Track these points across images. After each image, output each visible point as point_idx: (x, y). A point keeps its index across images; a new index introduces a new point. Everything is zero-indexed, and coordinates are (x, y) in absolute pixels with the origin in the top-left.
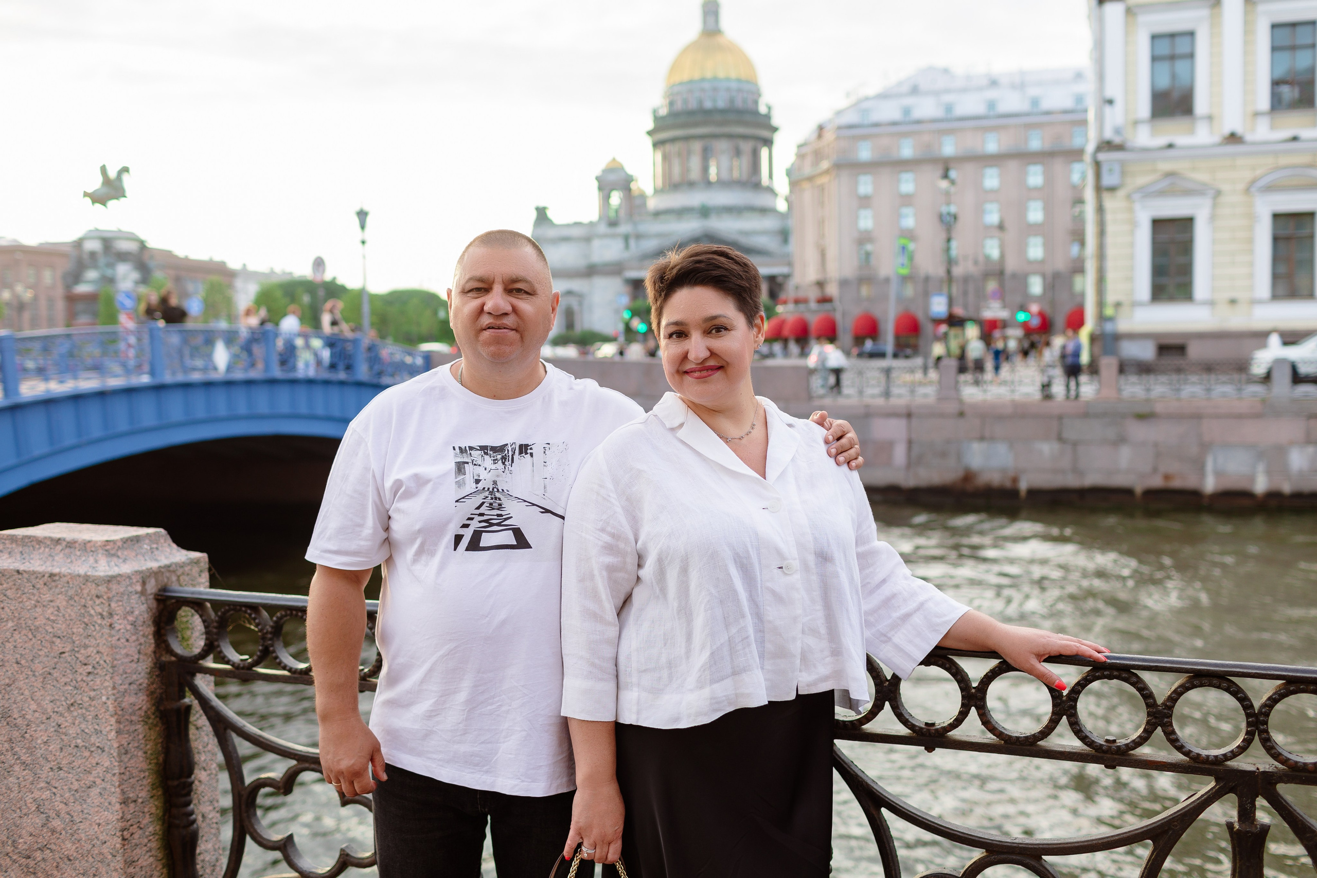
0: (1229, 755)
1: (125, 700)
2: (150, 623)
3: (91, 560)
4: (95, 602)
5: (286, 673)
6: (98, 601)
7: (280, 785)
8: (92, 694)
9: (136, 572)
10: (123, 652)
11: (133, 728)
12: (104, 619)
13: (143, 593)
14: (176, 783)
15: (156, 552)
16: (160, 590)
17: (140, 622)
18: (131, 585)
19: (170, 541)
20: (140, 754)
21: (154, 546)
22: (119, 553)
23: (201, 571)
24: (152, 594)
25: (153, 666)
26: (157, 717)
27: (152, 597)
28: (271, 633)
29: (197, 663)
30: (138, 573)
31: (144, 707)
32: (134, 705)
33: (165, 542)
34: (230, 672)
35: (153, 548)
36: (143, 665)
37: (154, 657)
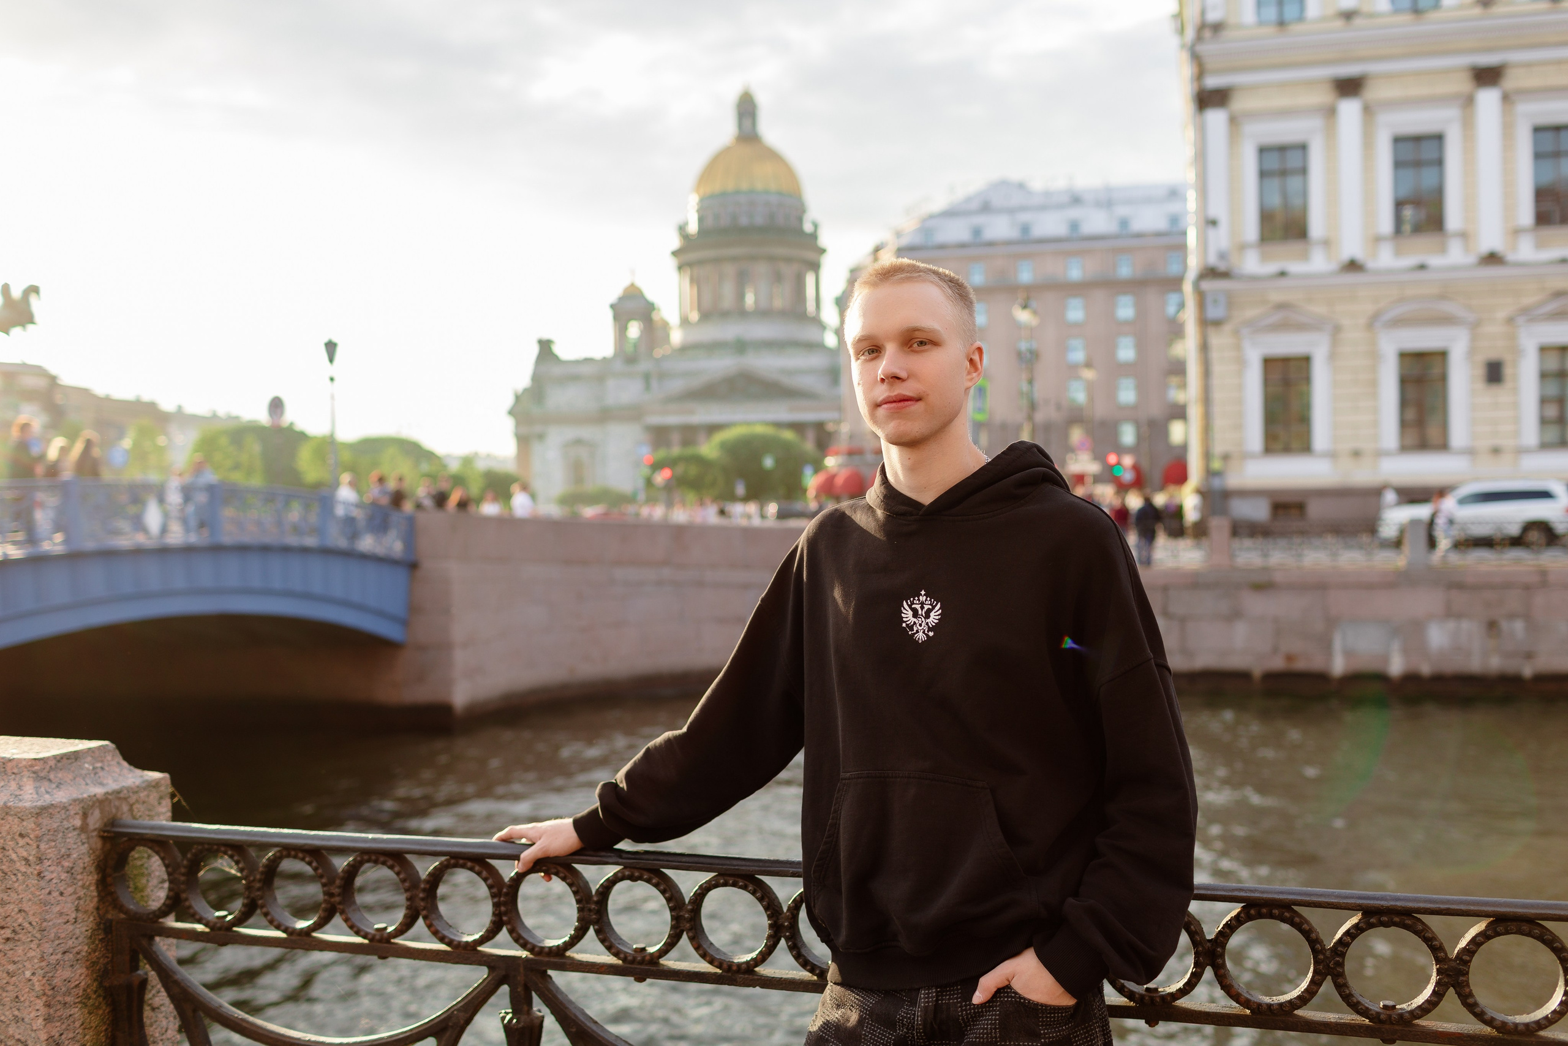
0: (1544, 1022)
1: (56, 975)
2: (92, 869)
3: (13, 785)
4: (18, 844)
5: (281, 934)
6: (22, 842)
8: (11, 968)
9: (75, 800)
10: (56, 909)
11: (68, 1012)
12: (29, 865)
13: (83, 829)
15: (101, 774)
16: (105, 825)
17: (78, 869)
18: (67, 818)
19: (119, 758)
21: (99, 765)
22: (52, 776)
23: (161, 798)
24: (95, 830)
25: (95, 927)
26: (99, 996)
27: (95, 834)
28: (260, 881)
29: (156, 922)
30: (77, 802)
31: (83, 984)
32: (69, 982)
33: (113, 760)
34: (202, 933)
35: (97, 768)
36: (82, 927)
37: (96, 915)
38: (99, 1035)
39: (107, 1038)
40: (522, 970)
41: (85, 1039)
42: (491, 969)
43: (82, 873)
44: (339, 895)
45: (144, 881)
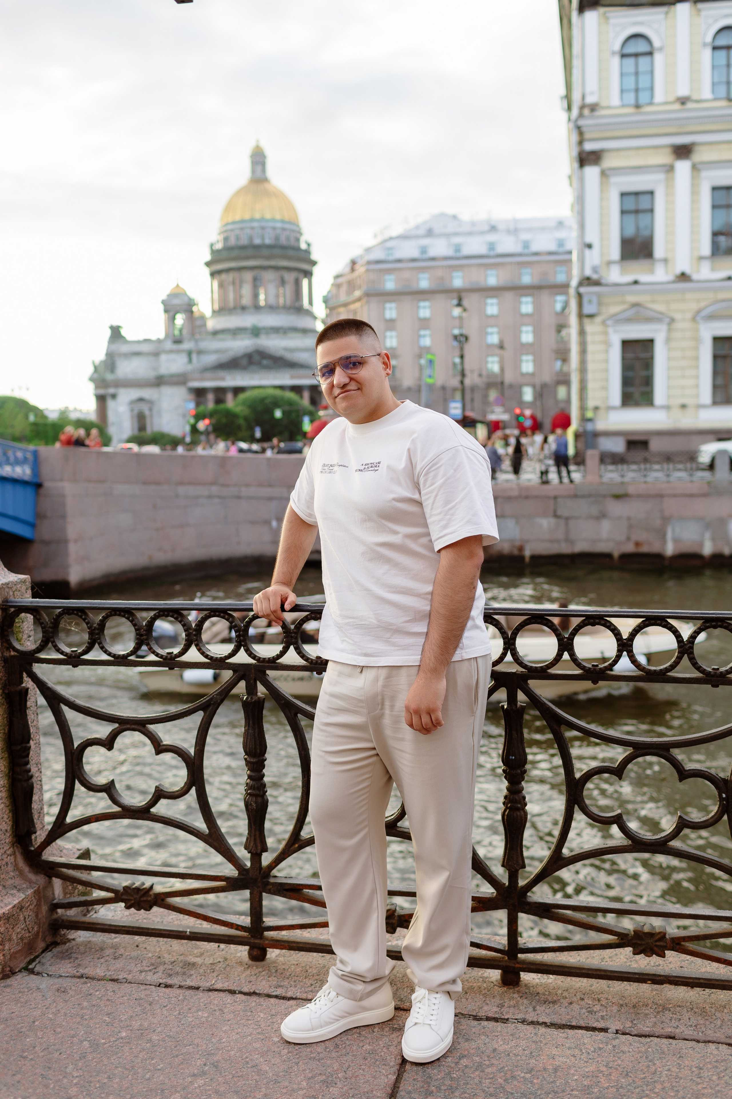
5: (110, 658)
7: (106, 742)
14: (19, 747)
16: (3, 602)
23: (27, 589)
26: (3, 698)
28: (98, 629)
29: (33, 656)
34: (64, 659)
39: (8, 721)
40: (253, 671)
42: (235, 671)
44: (146, 635)
45: (21, 636)
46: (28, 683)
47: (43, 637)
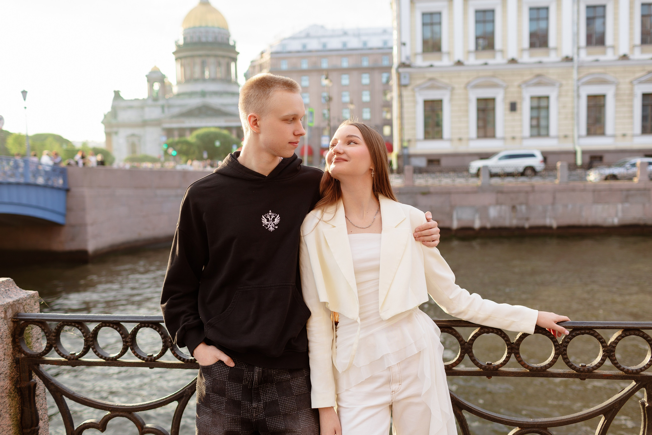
0: (643, 369)
2: (10, 336)
5: (102, 360)
7: (100, 426)
11: (3, 400)
13: (5, 318)
14: (29, 430)
15: (9, 292)
16: (14, 316)
17: (4, 336)
19: (15, 285)
20: (8, 416)
21: (7, 289)
23: (35, 302)
24: (10, 318)
25: (12, 362)
26: (15, 392)
27: (10, 320)
28: (92, 337)
30: (2, 306)
31: (9, 387)
32: (3, 387)
33: (12, 286)
34: (65, 362)
35: (6, 290)
36: (7, 362)
37: (12, 356)
38: (16, 409)
39: (19, 410)
41: (11, 412)
43: (6, 338)
44: (130, 342)
45: (30, 340)
46: (36, 378)
47: (47, 343)
